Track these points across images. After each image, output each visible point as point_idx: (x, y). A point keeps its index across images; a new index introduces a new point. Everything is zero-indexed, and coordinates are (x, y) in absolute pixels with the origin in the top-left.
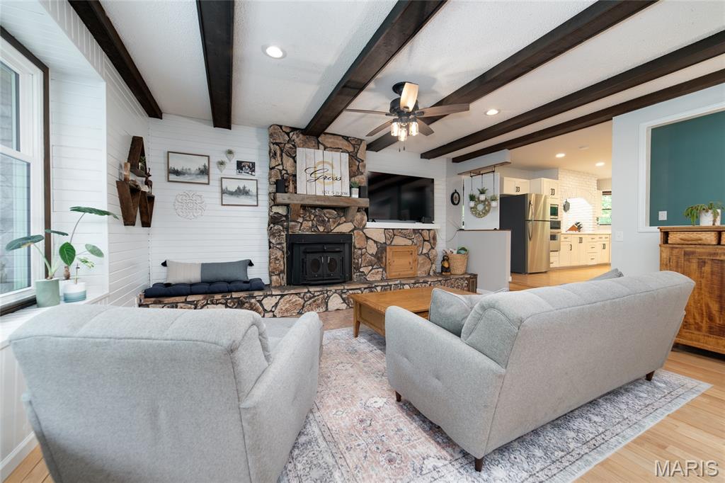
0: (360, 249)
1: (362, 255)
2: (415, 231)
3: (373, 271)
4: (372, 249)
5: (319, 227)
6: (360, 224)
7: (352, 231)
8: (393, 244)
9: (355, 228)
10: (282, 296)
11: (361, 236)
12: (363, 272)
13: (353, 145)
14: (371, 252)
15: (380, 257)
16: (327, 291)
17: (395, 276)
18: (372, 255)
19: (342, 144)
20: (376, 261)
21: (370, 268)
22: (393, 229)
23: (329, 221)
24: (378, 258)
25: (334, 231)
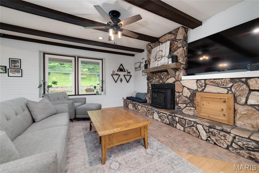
0: (178, 92)
1: (179, 96)
2: (232, 80)
3: (187, 108)
4: (187, 93)
5: (160, 81)
6: (178, 78)
7: (175, 82)
8: (204, 91)
9: (176, 81)
10: (142, 106)
11: (179, 85)
12: (180, 107)
13: (174, 34)
14: (185, 95)
15: (192, 100)
16: (153, 110)
17: (202, 116)
18: (186, 97)
19: (168, 37)
20: (189, 101)
21: (185, 105)
22: (205, 80)
23: (164, 78)
24: (191, 100)
25: (166, 82)
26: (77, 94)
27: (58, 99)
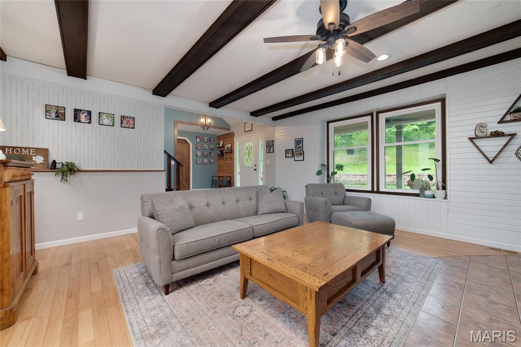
26: (375, 190)
27: (322, 194)
